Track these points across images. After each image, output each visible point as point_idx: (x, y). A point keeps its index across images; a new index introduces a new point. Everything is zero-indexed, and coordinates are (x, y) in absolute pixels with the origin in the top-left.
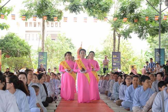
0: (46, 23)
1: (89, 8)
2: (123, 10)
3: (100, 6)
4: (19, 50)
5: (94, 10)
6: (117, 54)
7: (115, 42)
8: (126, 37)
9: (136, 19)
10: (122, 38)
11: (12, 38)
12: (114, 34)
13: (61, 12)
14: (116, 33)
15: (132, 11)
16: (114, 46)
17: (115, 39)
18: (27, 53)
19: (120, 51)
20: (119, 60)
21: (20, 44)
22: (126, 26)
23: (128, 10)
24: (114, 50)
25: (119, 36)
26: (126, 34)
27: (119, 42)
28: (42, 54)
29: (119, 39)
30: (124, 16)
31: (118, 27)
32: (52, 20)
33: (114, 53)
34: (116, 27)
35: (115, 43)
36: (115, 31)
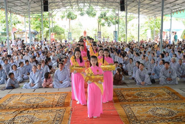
0: (70, 21)
1: (88, 14)
2: (101, 15)
3: (93, 13)
4: (60, 32)
5: (90, 15)
6: (99, 33)
7: (99, 28)
9: (107, 19)
11: (57, 27)
12: (99, 24)
13: (76, 16)
15: (105, 16)
16: (99, 29)
17: (99, 26)
18: (63, 33)
19: (101, 31)
20: (101, 35)
21: (60, 29)
22: (103, 21)
23: (103, 16)
26: (103, 25)
27: (101, 28)
28: (69, 33)
31: (100, 21)
32: (73, 19)
33: (98, 32)
36: (99, 23)
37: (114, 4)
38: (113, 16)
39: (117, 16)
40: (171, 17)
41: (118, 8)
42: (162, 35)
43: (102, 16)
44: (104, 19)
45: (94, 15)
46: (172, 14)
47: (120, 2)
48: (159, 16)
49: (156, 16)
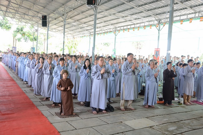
1: (1, 26)
2: (17, 29)
3: (7, 26)
5: (4, 27)
6: (15, 48)
7: (14, 42)
8: (19, 41)
9: (24, 34)
10: (17, 41)
12: (14, 39)
15: (22, 30)
16: (14, 44)
22: (19, 36)
24: (13, 46)
25: (16, 40)
26: (19, 40)
27: (16, 43)
30: (18, 32)
31: (16, 36)
34: (15, 36)
36: (14, 38)
37: (34, 19)
38: (32, 32)
39: (36, 32)
40: (90, 39)
41: (37, 24)
42: (94, 53)
43: (19, 31)
44: (21, 34)
45: (8, 28)
46: (91, 36)
47: (42, 17)
48: (78, 37)
49: (75, 36)
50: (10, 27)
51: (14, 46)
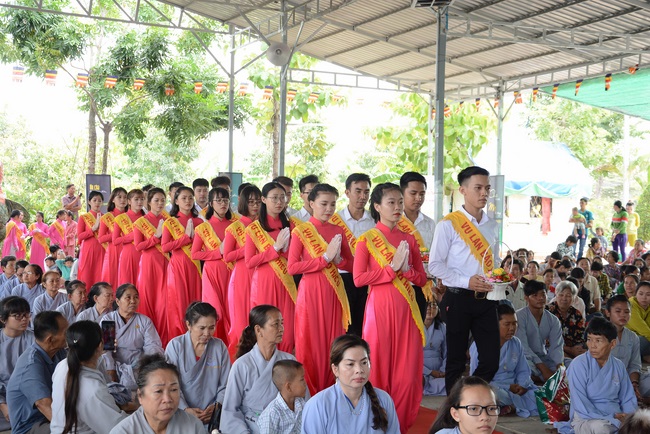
3: (57, 38)
6: (100, 181)
7: (93, 146)
8: (128, 135)
10: (114, 135)
12: (92, 123)
14: (96, 118)
16: (93, 156)
17: (93, 138)
19: (108, 173)
24: (92, 168)
25: (107, 128)
27: (106, 147)
29: (106, 139)
33: (91, 178)
34: (95, 103)
35: (95, 147)
36: (93, 113)
45: (63, 54)
48: (526, 94)
49: (509, 84)
50: (70, 51)
51: (98, 171)
